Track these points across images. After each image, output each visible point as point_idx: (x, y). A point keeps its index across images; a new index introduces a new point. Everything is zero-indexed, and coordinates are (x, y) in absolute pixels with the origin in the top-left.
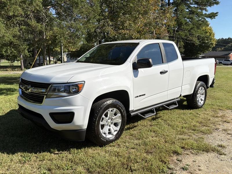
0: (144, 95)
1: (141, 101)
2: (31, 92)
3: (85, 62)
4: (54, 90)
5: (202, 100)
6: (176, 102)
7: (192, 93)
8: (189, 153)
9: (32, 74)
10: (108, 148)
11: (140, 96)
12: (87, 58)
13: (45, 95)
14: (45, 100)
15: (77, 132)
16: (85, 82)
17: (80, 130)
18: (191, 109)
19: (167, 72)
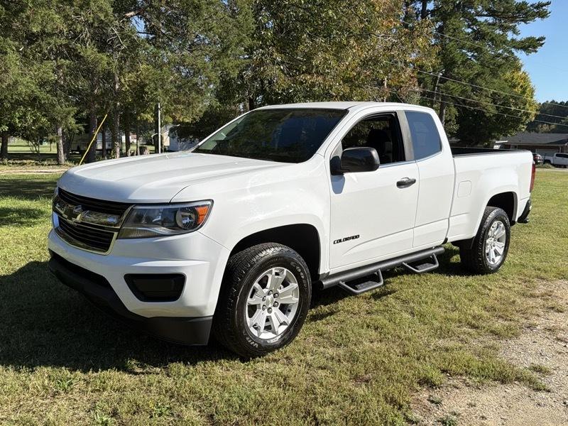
0: (357, 237)
1: (348, 253)
2: (82, 223)
3: (214, 152)
4: (138, 219)
5: (496, 253)
6: (433, 256)
7: (474, 234)
8: (460, 385)
9: (85, 179)
10: (261, 365)
11: (347, 239)
12: (220, 143)
13: (116, 230)
14: (115, 244)
15: (191, 323)
16: (213, 201)
17: (198, 319)
18: (469, 275)
19: (414, 181)
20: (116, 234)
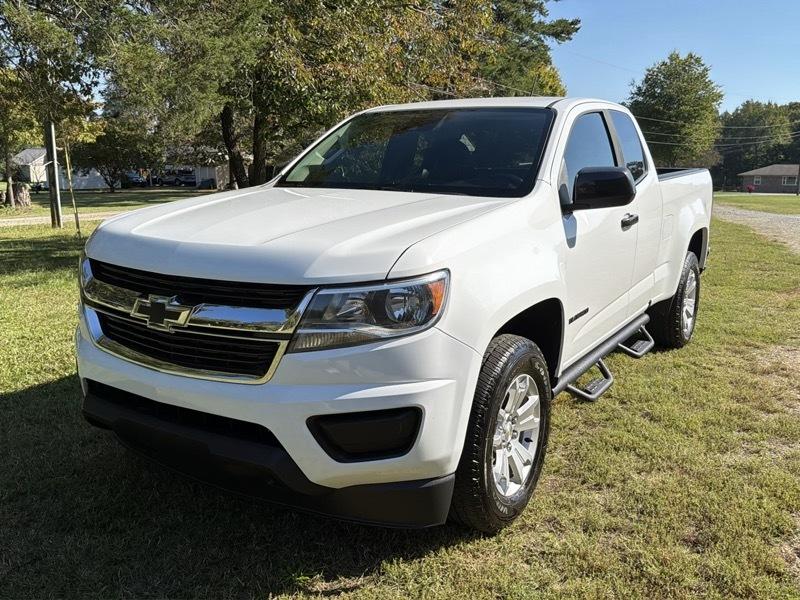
0: (586, 311)
1: (576, 339)
2: (190, 328)
3: (309, 184)
5: (689, 316)
6: (641, 329)
7: (675, 291)
11: (577, 317)
12: (314, 170)
13: (286, 337)
14: (282, 363)
16: (449, 271)
17: (434, 483)
18: (664, 351)
19: (636, 220)
20: (284, 344)
